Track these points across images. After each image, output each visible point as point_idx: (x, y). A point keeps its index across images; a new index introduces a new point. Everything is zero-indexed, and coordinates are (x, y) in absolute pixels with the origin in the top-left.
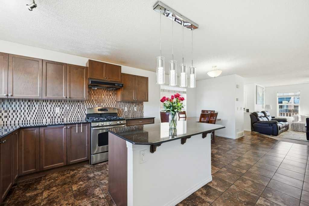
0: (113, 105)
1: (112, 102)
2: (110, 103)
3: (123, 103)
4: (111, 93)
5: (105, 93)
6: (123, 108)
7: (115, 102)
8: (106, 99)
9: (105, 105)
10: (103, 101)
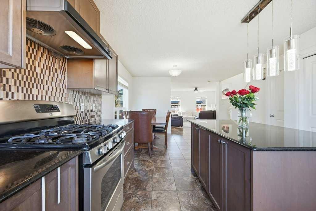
0: (61, 95)
1: (58, 89)
2: (55, 90)
3: (78, 94)
4: (57, 66)
5: (43, 61)
6: (78, 105)
7: (65, 90)
8: (46, 78)
9: (44, 94)
10: (39, 83)
